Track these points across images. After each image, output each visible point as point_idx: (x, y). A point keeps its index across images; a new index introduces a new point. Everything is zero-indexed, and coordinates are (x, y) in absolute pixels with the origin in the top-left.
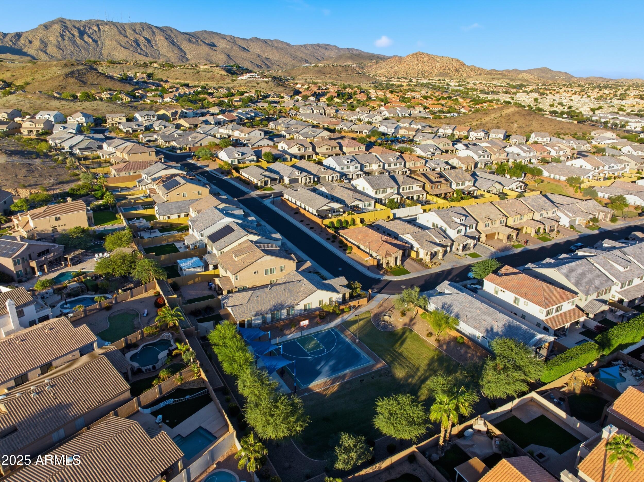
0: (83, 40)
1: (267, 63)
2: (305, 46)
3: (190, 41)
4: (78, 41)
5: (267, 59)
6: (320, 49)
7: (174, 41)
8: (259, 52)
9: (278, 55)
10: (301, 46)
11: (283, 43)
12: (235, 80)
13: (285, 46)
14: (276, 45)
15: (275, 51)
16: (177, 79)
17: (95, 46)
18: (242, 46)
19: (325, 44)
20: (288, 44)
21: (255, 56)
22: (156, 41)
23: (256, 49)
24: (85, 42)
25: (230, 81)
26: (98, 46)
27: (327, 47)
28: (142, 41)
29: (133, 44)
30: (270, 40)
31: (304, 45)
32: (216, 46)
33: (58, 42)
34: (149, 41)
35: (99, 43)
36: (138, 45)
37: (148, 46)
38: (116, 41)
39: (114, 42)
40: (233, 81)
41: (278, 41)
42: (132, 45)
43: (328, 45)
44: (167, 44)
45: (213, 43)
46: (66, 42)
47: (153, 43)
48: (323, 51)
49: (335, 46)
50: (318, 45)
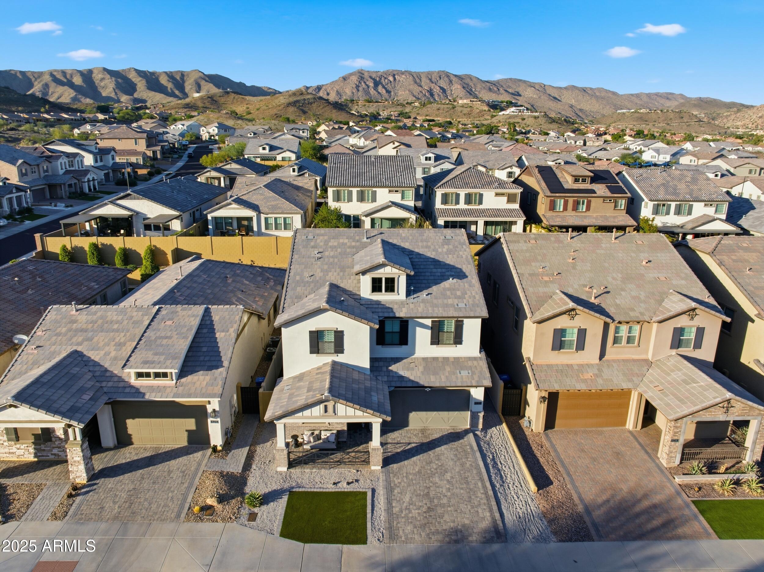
0: (377, 91)
1: (580, 114)
2: (638, 96)
3: (490, 90)
4: (372, 91)
5: (581, 110)
6: (658, 98)
7: (471, 90)
8: (573, 102)
9: (597, 105)
10: (632, 95)
11: (607, 91)
12: (495, 116)
13: (610, 95)
14: (598, 94)
15: (594, 101)
16: (427, 116)
17: (388, 97)
18: (553, 95)
19: (667, 93)
20: (614, 93)
21: (567, 107)
22: (451, 90)
23: (569, 99)
24: (379, 93)
25: (489, 117)
26: (390, 97)
27: (669, 96)
28: (436, 90)
29: (427, 94)
30: (591, 89)
31: (636, 94)
32: (520, 95)
33: (353, 93)
34: (444, 90)
35: (392, 93)
36: (432, 95)
37: (442, 96)
38: (409, 91)
39: (407, 92)
40: (493, 116)
41: (600, 90)
42: (425, 95)
43: (671, 94)
44: (463, 93)
45: (518, 93)
46: (360, 93)
47: (448, 92)
48: (662, 101)
49: (682, 95)
50: (657, 94)
